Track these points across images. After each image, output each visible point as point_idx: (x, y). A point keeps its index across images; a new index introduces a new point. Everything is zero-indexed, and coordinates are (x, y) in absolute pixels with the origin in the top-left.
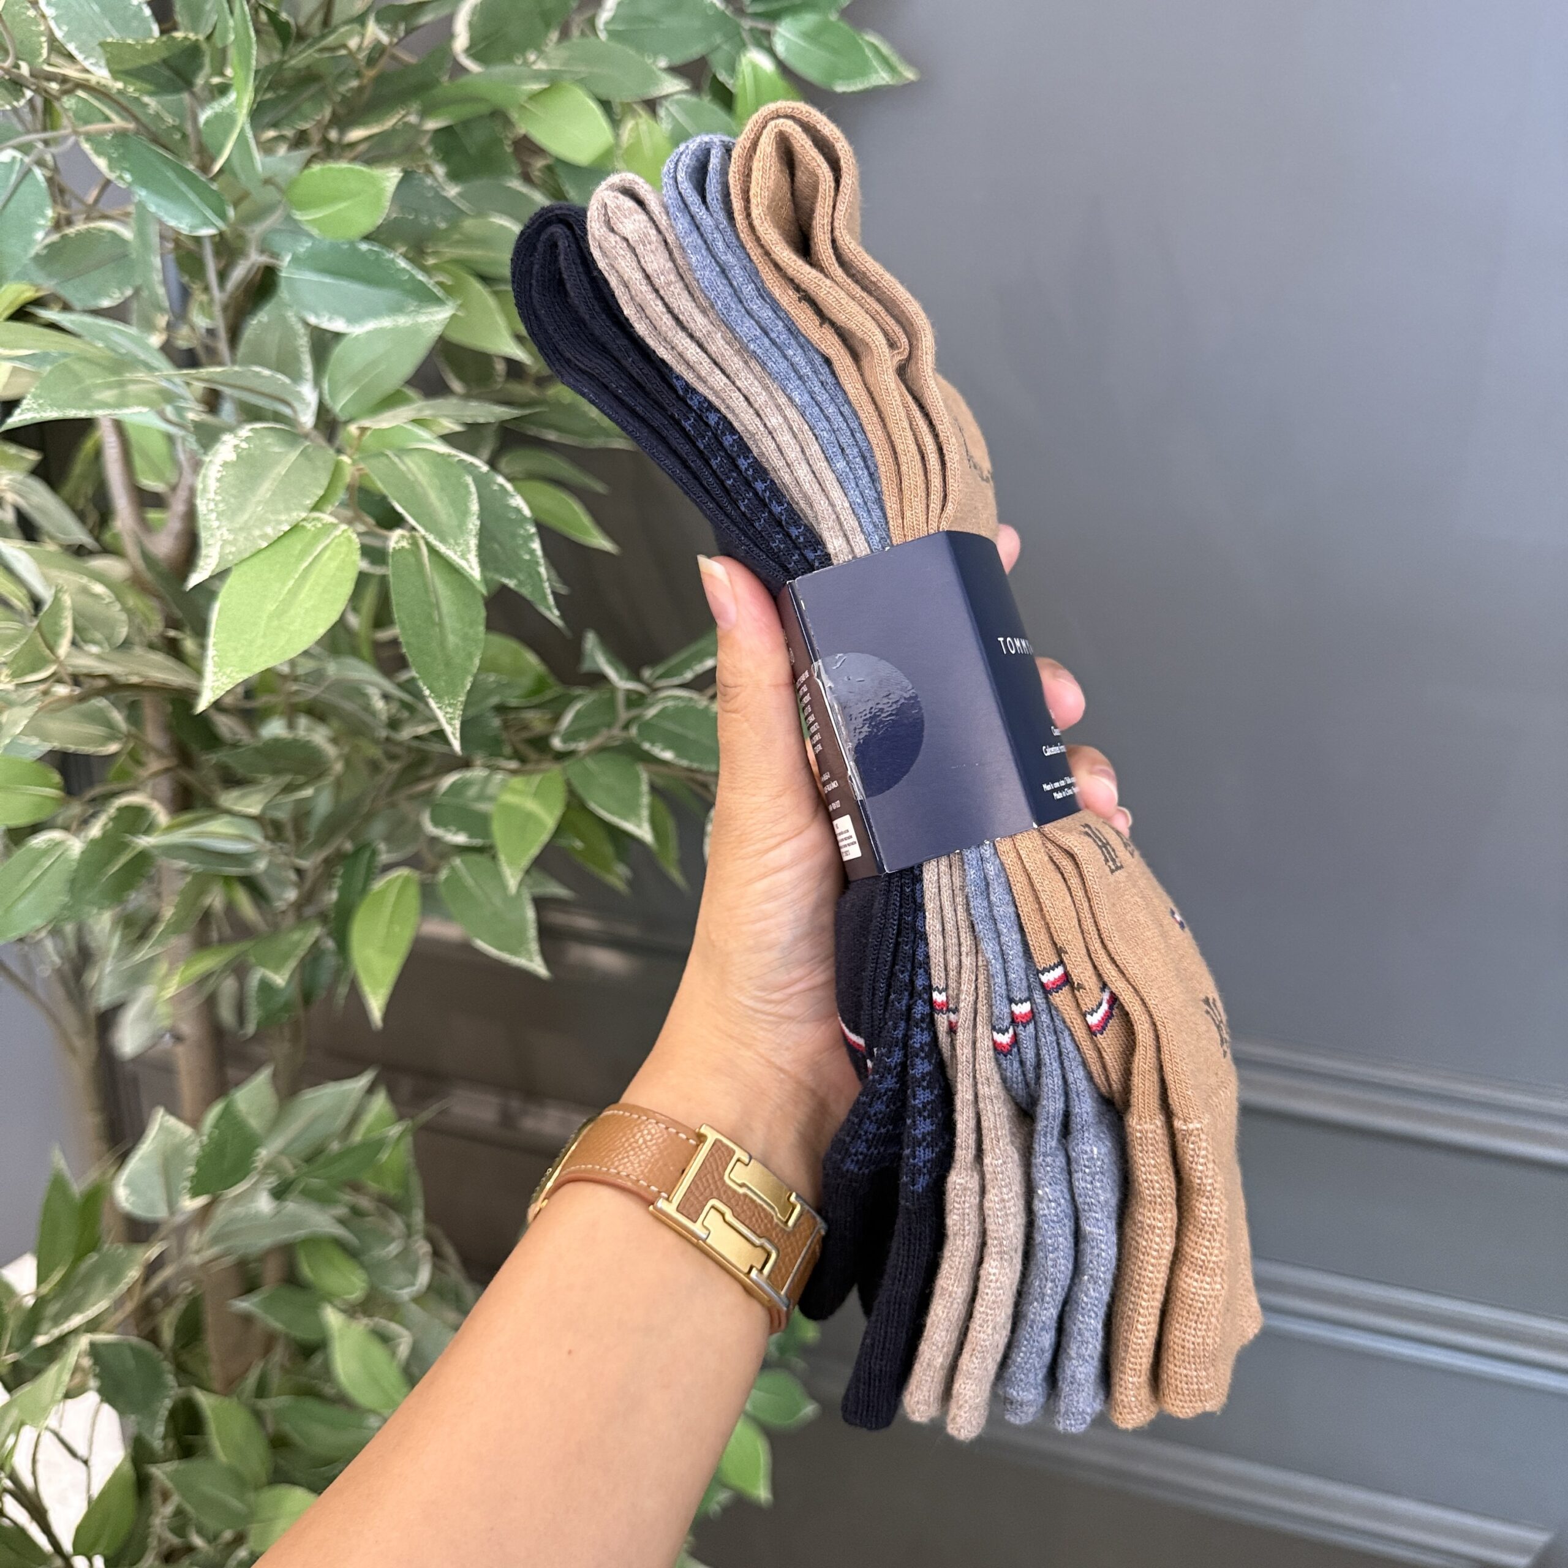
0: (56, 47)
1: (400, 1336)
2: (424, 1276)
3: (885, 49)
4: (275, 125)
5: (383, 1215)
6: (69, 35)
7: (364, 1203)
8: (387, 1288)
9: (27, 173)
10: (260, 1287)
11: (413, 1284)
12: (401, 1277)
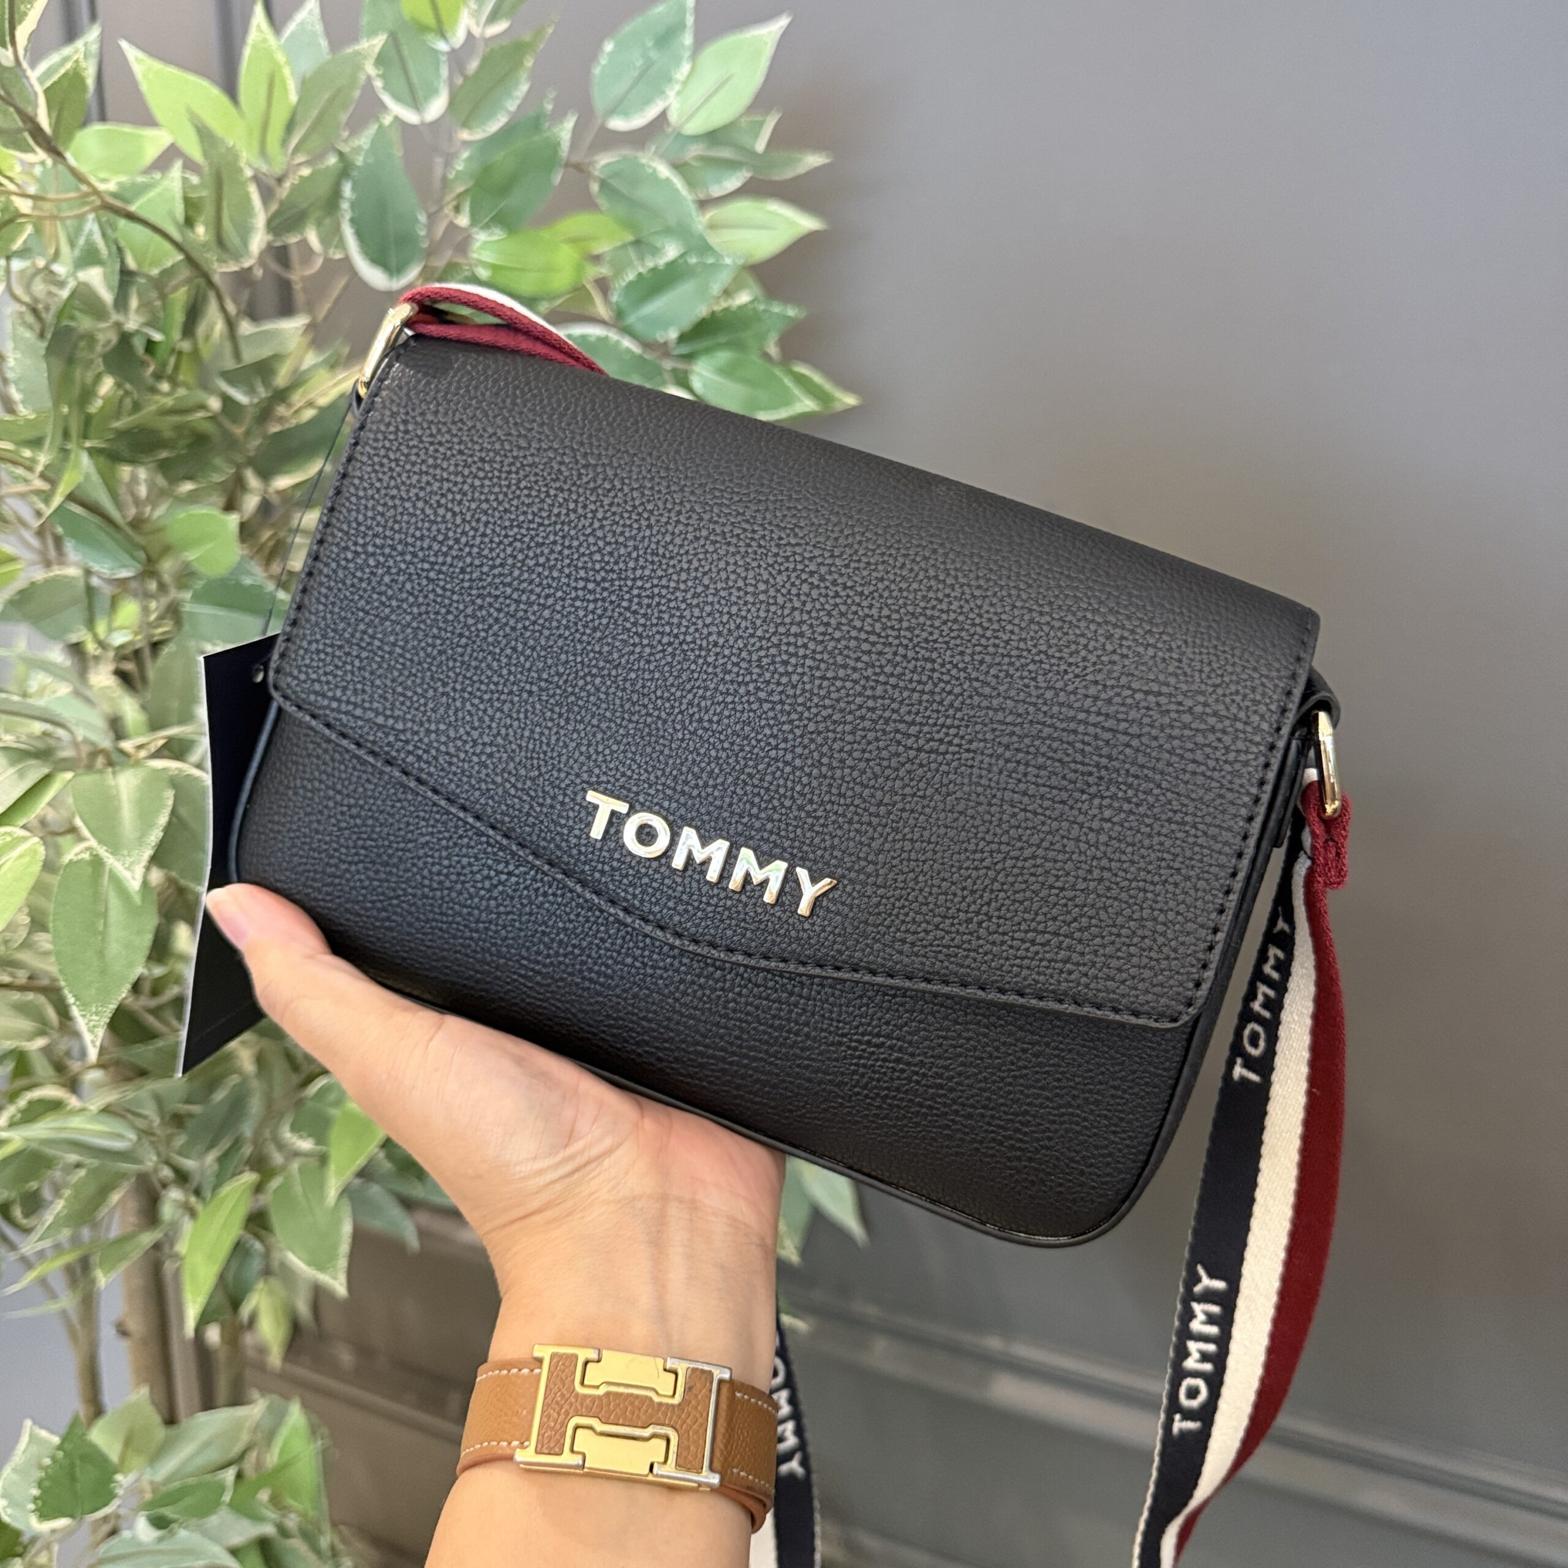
3: (817, 378)
4: (190, 478)
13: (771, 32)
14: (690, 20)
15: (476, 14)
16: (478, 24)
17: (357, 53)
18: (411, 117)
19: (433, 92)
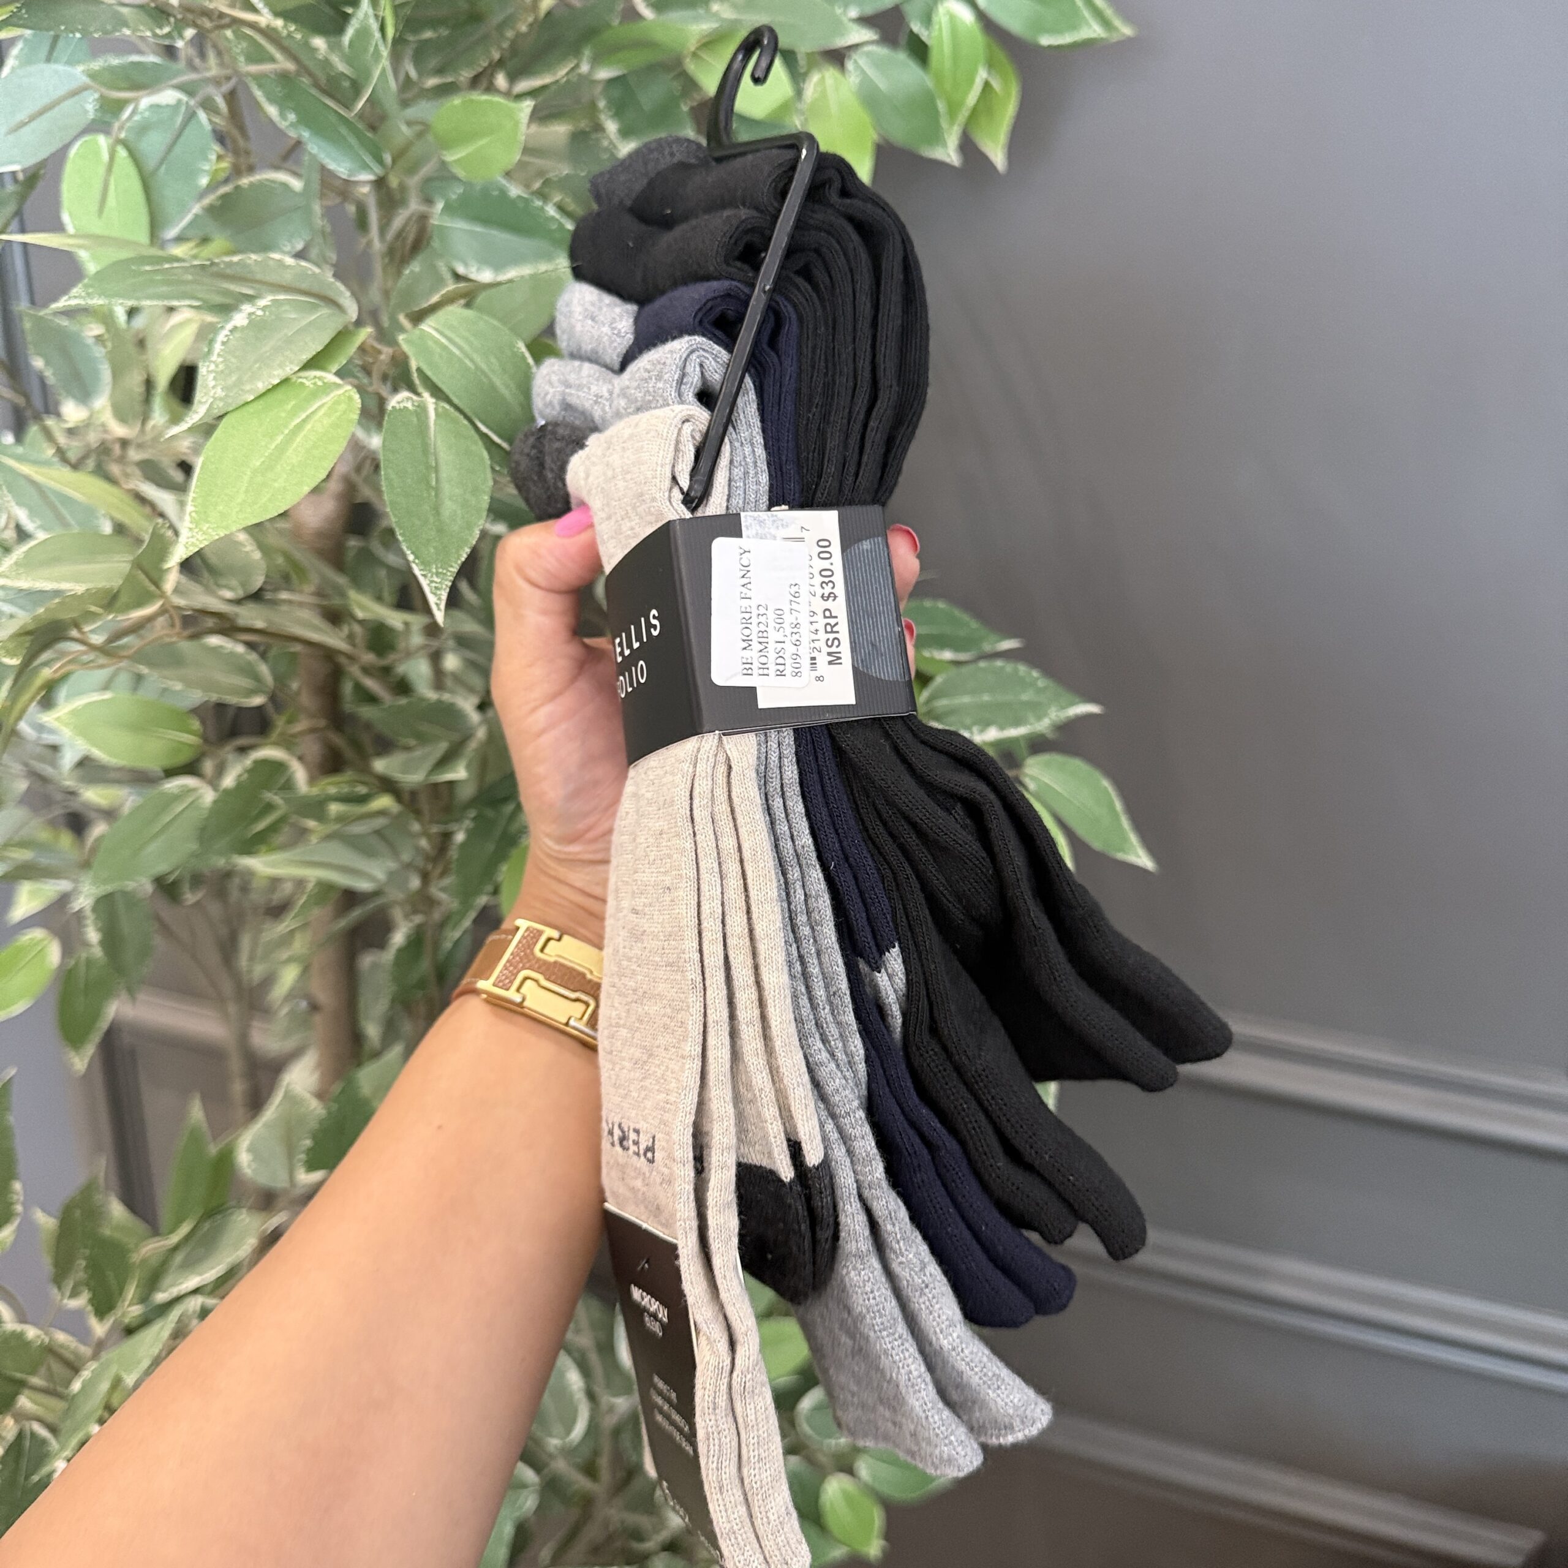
9: (192, 115)
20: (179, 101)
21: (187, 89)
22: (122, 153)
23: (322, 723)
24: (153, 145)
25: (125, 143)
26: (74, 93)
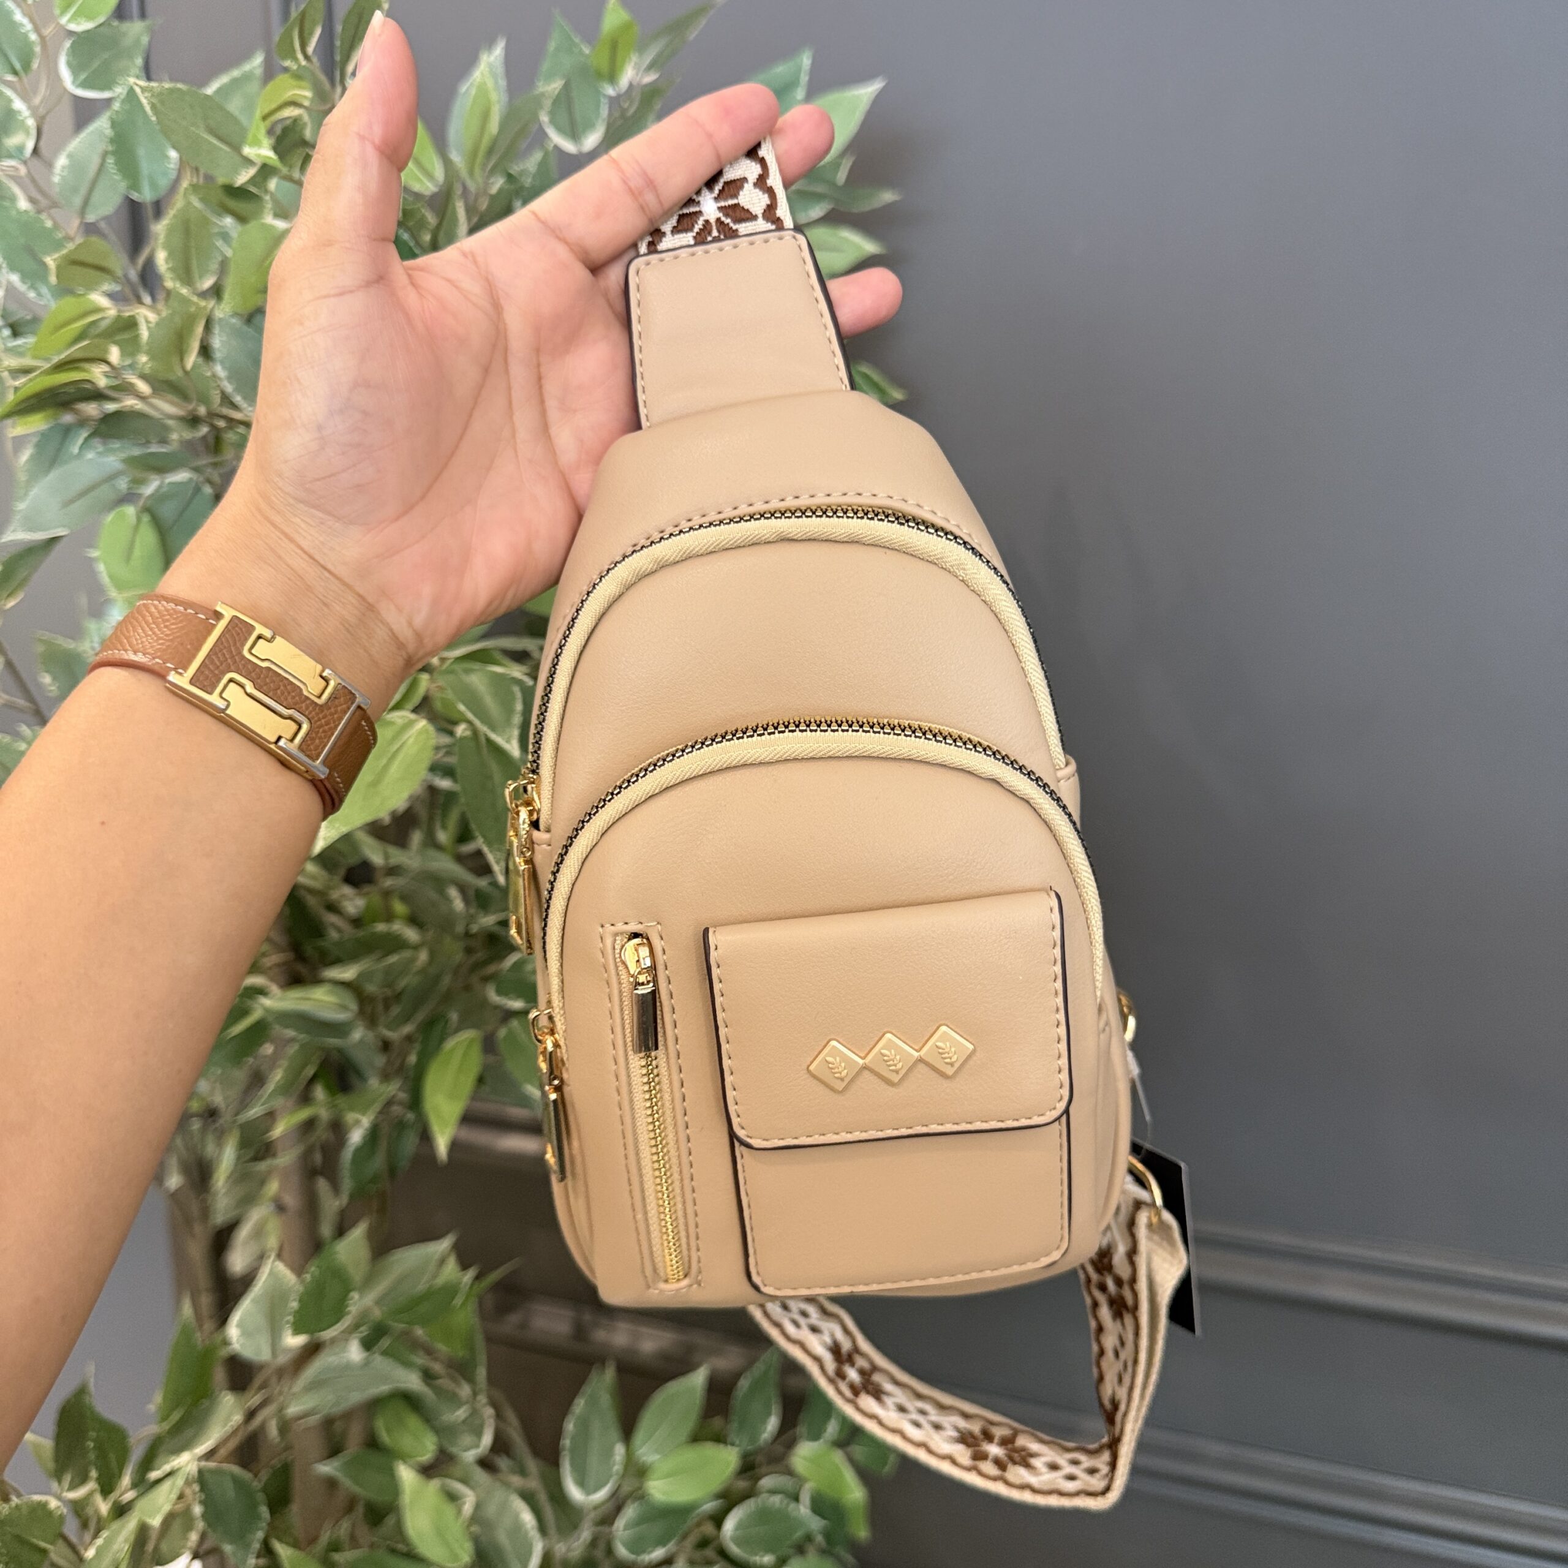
0: (227, 400)
1: (465, 1496)
2: (487, 1439)
3: (876, 376)
5: (453, 1379)
6: (236, 390)
7: (437, 1367)
8: (454, 1450)
9: (197, 490)
10: (343, 1451)
11: (477, 1446)
12: (467, 1439)
13: (866, 93)
14: (804, 79)
15: (637, 67)
16: (637, 74)
17: (543, 94)
18: (569, 147)
19: (589, 126)
20: (191, 479)
21: (196, 470)
22: (146, 518)
23: (289, 956)
24: (168, 511)
25: (147, 510)
26: (112, 477)
